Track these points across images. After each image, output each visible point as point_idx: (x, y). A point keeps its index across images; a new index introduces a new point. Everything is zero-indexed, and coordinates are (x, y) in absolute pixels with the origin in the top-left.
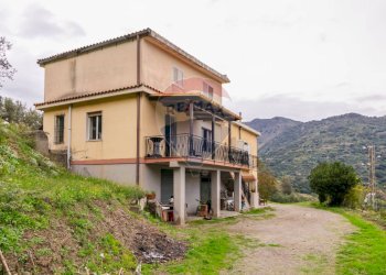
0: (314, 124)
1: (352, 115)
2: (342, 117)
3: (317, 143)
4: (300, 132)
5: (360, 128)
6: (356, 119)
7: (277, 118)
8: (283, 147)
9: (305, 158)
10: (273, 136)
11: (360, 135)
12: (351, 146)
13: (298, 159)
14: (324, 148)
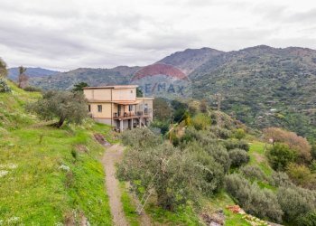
0: (234, 53)
1: (263, 47)
2: (255, 48)
3: (234, 69)
4: (222, 60)
5: (268, 58)
6: (266, 50)
7: (204, 48)
8: (208, 73)
9: (224, 82)
10: (201, 63)
11: (268, 63)
12: (261, 72)
13: (219, 82)
14: (240, 73)
